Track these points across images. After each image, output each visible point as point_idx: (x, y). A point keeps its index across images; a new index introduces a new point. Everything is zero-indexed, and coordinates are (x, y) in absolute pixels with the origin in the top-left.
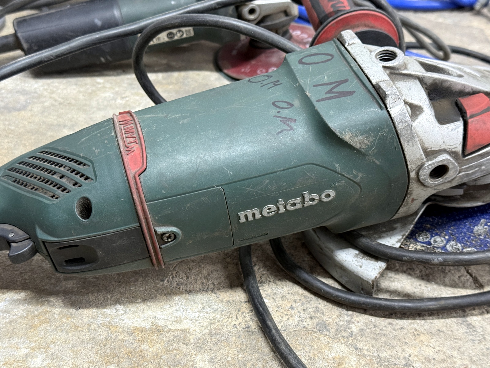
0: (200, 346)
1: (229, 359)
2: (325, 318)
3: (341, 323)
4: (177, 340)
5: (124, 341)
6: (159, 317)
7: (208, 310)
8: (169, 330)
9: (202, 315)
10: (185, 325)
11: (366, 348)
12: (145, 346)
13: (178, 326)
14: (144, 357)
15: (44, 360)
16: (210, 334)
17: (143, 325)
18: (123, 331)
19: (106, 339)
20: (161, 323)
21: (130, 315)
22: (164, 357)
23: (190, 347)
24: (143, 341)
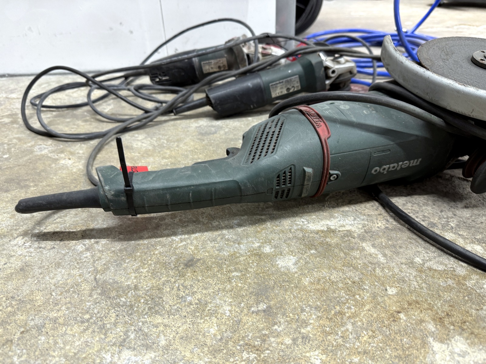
0: (362, 238)
1: (384, 244)
2: (432, 220)
3: (443, 222)
4: (346, 235)
5: (315, 237)
6: (330, 224)
7: (358, 219)
8: (339, 231)
9: (355, 222)
10: (348, 228)
11: (465, 234)
12: (328, 240)
13: (344, 229)
14: (330, 245)
15: (271, 249)
16: (365, 232)
17: (322, 228)
18: (311, 233)
19: (303, 236)
20: (332, 227)
21: (312, 224)
22: (343, 245)
23: (356, 239)
24: (326, 237)
